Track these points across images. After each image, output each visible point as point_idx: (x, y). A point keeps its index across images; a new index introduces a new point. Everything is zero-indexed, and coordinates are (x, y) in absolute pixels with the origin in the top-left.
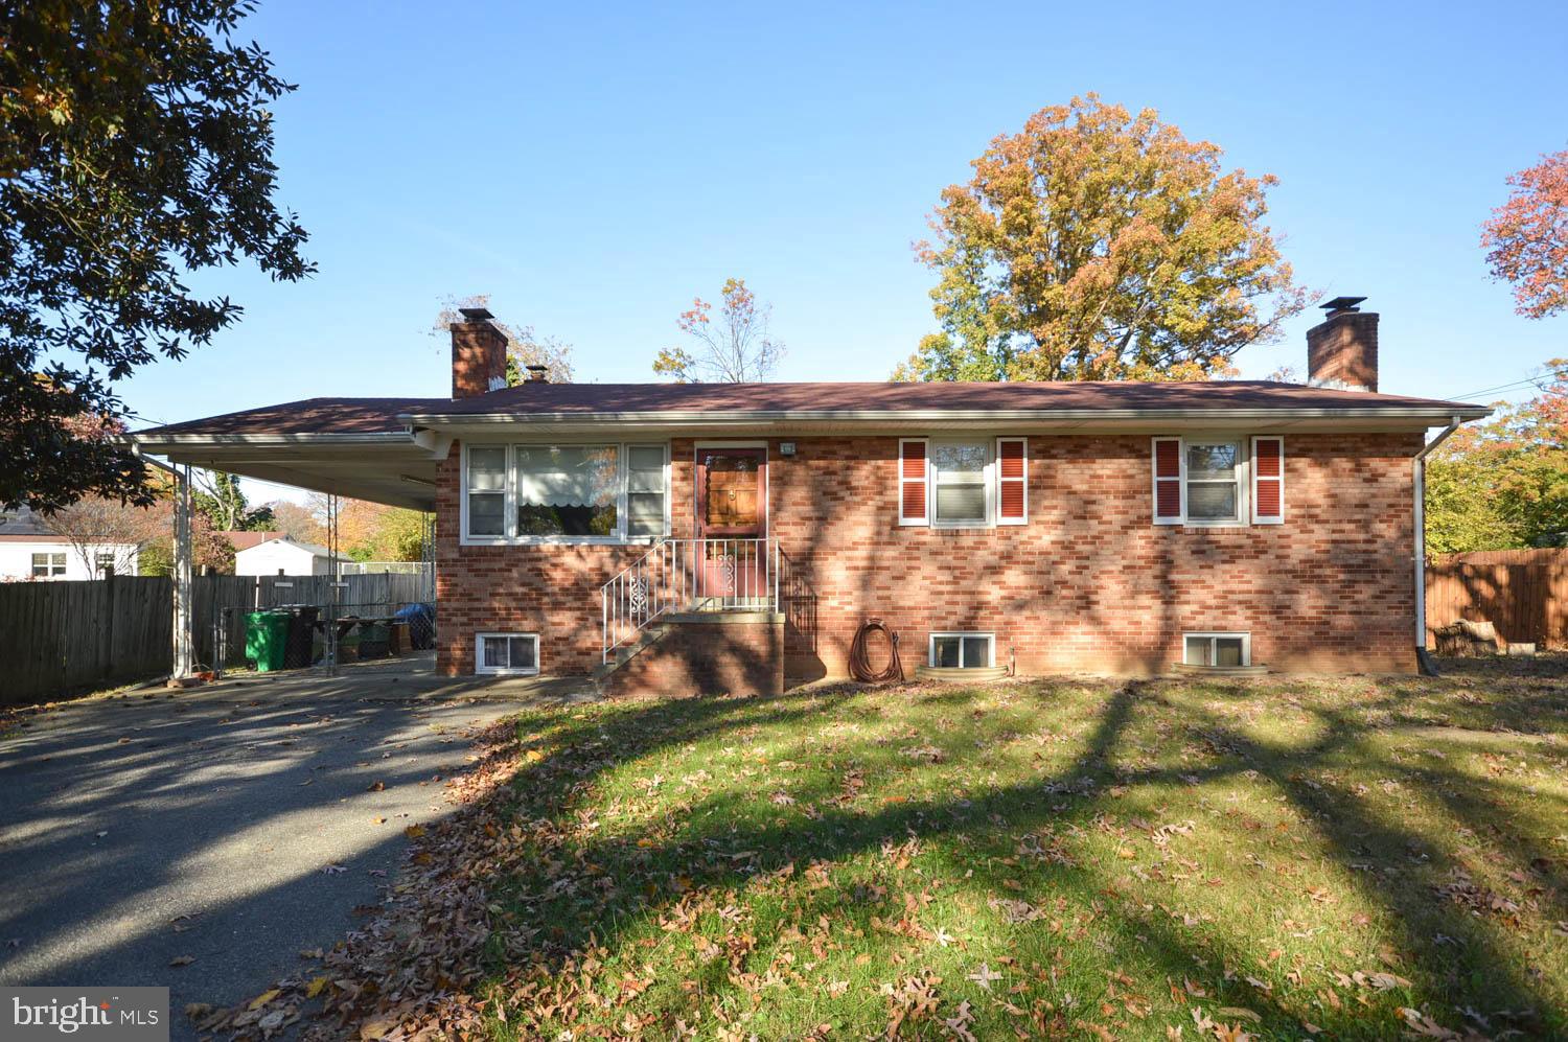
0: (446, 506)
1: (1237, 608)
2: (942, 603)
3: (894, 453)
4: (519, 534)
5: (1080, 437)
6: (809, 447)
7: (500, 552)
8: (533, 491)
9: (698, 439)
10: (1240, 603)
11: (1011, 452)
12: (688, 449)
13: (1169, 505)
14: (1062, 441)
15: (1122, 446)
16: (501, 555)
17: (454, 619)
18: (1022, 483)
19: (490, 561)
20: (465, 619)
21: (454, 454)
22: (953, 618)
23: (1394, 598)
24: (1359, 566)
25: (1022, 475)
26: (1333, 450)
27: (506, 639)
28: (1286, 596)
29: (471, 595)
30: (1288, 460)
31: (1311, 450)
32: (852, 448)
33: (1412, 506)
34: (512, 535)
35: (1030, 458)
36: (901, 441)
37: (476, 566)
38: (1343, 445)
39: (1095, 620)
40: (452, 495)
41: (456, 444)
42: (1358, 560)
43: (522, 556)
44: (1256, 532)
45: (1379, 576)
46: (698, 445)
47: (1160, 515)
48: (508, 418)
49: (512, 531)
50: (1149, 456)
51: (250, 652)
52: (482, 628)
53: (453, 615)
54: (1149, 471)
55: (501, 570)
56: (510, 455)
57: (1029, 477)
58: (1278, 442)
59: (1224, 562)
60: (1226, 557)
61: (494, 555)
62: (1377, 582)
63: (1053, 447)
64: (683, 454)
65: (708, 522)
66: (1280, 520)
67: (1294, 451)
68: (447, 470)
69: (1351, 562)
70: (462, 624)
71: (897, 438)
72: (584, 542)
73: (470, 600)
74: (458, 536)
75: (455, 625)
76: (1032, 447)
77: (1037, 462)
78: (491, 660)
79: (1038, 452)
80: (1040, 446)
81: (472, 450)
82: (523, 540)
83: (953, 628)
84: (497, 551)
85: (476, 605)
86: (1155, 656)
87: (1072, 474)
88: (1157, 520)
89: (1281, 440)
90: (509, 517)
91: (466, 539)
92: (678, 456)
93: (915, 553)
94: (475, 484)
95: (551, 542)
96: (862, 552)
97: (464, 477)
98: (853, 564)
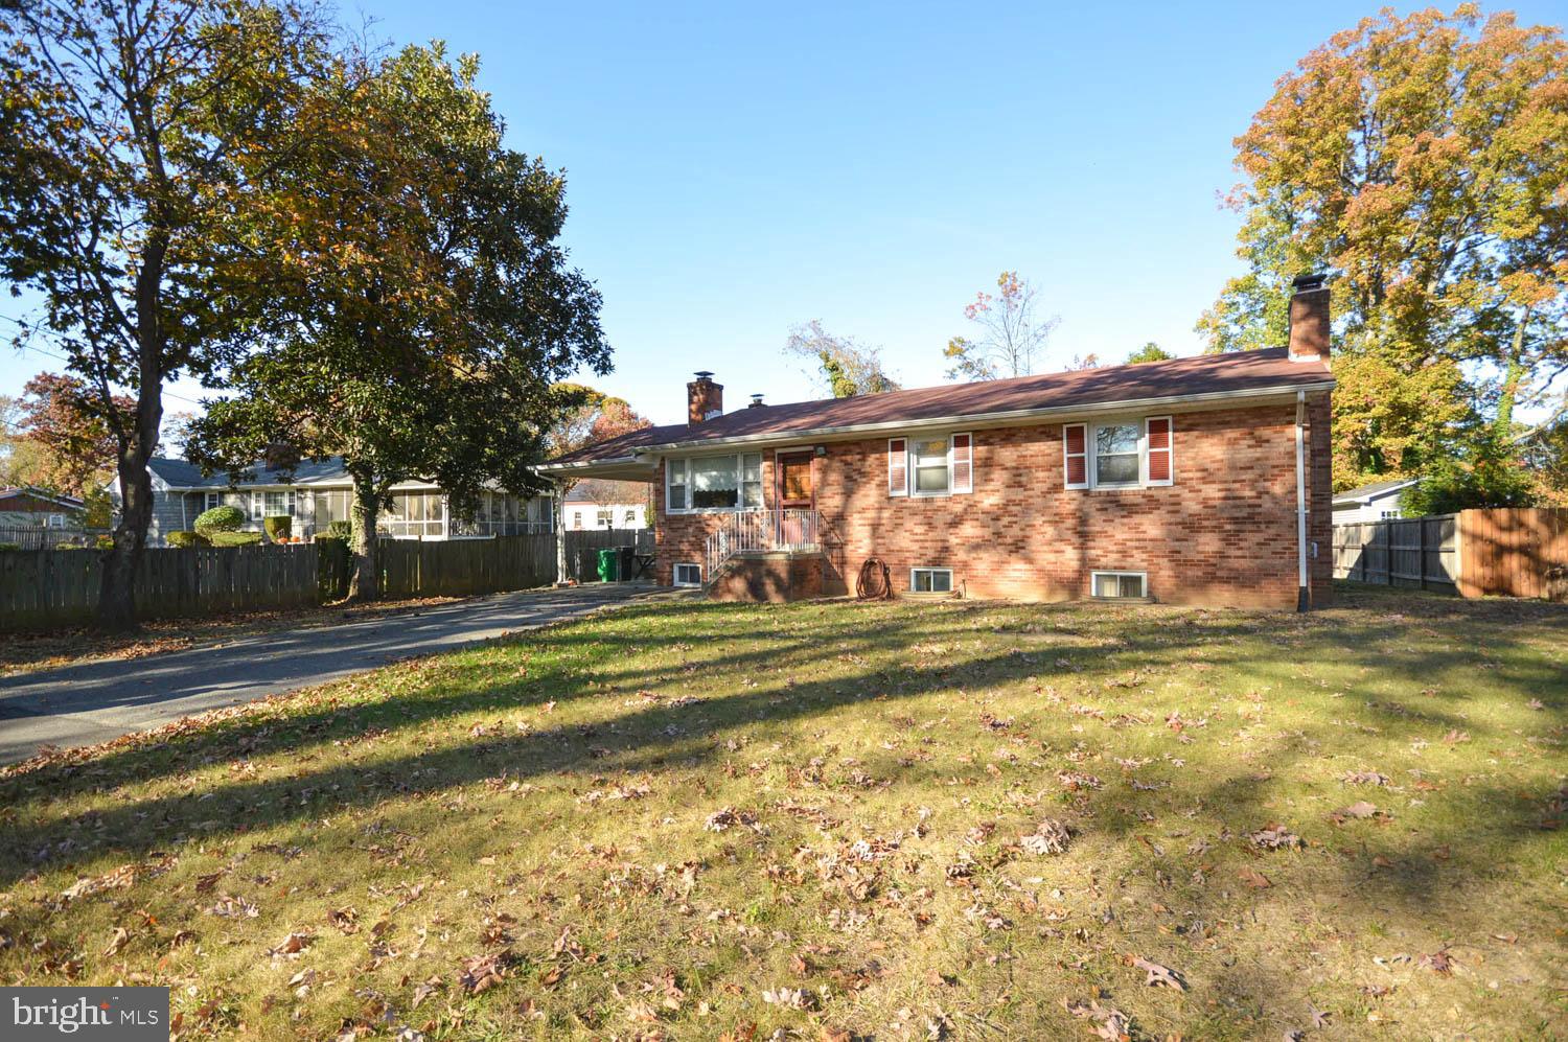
0: (659, 493)
1: (1135, 552)
2: (919, 548)
3: (885, 449)
4: (694, 507)
5: (1010, 429)
6: (836, 449)
7: (682, 518)
8: (702, 482)
9: (777, 448)
10: (1137, 548)
11: (961, 442)
12: (771, 454)
13: (1078, 476)
14: (997, 433)
15: (1042, 433)
16: (683, 520)
17: (663, 556)
18: (968, 464)
19: (677, 523)
20: (668, 556)
21: (662, 465)
22: (927, 558)
23: (1278, 546)
24: (1244, 518)
25: (968, 459)
26: (1219, 423)
27: (687, 567)
28: (1177, 543)
29: (671, 542)
30: (1177, 434)
31: (1198, 425)
32: (861, 447)
33: (1295, 466)
34: (689, 509)
35: (974, 445)
37: (672, 526)
38: (1228, 419)
39: (1029, 560)
40: (662, 488)
41: (663, 459)
42: (1244, 513)
43: (693, 520)
44: (1150, 493)
45: (1263, 526)
46: (778, 451)
47: (1069, 482)
48: (674, 446)
49: (689, 506)
50: (1062, 439)
51: (600, 571)
52: (677, 561)
53: (663, 553)
54: (1062, 450)
55: (684, 528)
56: (687, 464)
57: (973, 459)
58: (1167, 421)
59: (1123, 517)
60: (1125, 513)
61: (679, 520)
62: (1261, 531)
63: (991, 437)
64: (769, 457)
65: (785, 497)
66: (1170, 482)
67: (1183, 426)
68: (659, 474)
69: (1237, 515)
70: (667, 558)
71: (887, 439)
72: (723, 511)
73: (671, 545)
74: (664, 507)
75: (663, 559)
76: (976, 438)
77: (980, 448)
78: (681, 579)
79: (980, 441)
80: (982, 437)
81: (671, 463)
82: (695, 511)
83: (927, 565)
85: (672, 548)
86: (1075, 586)
87: (1007, 455)
88: (1067, 487)
89: (1170, 419)
90: (688, 498)
91: (669, 511)
92: (766, 459)
93: (900, 514)
94: (672, 481)
95: (708, 512)
96: (871, 514)
97: (667, 477)
98: (866, 522)
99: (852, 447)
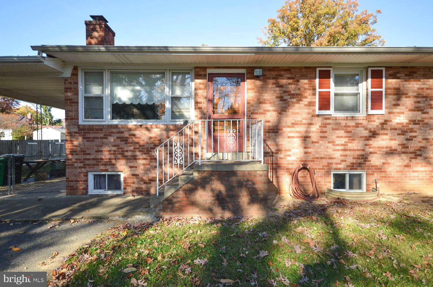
0: (70, 103)
2: (339, 155)
3: (313, 76)
4: (113, 118)
5: (412, 67)
6: (268, 73)
7: (100, 128)
9: (209, 68)
11: (377, 75)
12: (203, 73)
14: (403, 70)
16: (101, 130)
17: (76, 165)
18: (382, 92)
19: (96, 133)
20: (81, 165)
21: (75, 74)
22: (344, 163)
25: (382, 88)
27: (105, 175)
29: (85, 151)
32: (291, 73)
34: (109, 120)
35: (387, 78)
36: (318, 69)
37: (88, 135)
40: (73, 97)
41: (75, 69)
43: (114, 130)
46: (209, 71)
49: (109, 117)
52: (91, 169)
53: (75, 162)
55: (101, 138)
56: (106, 77)
57: (386, 89)
61: (97, 130)
63: (398, 73)
64: (201, 75)
65: (214, 112)
68: (70, 83)
70: (80, 167)
71: (315, 68)
72: (150, 123)
73: (84, 154)
74: (78, 119)
75: (76, 168)
76: (387, 72)
77: (390, 80)
78: (97, 186)
79: (391, 75)
80: (391, 72)
81: (86, 73)
82: (116, 122)
83: (344, 169)
84: (99, 127)
85: (88, 157)
87: (410, 87)
90: (107, 110)
91: (82, 121)
92: (198, 76)
93: (325, 129)
94: (86, 91)
95: (132, 123)
96: (302, 129)
97: (81, 87)
98: (298, 135)
99: (282, 73)
